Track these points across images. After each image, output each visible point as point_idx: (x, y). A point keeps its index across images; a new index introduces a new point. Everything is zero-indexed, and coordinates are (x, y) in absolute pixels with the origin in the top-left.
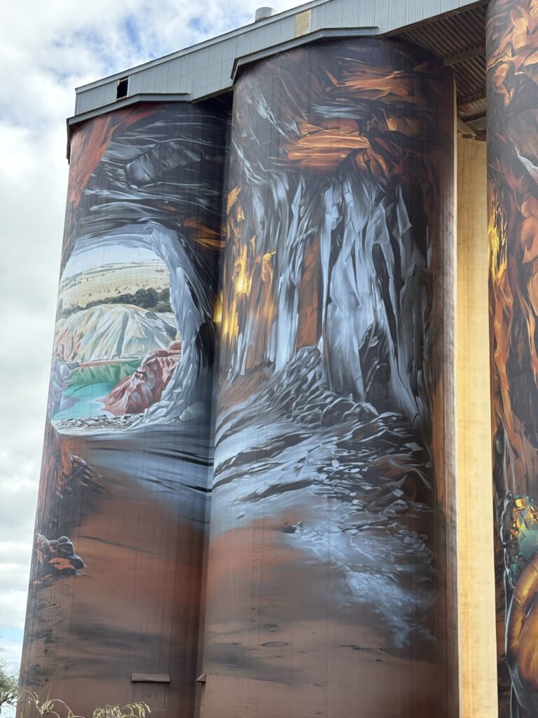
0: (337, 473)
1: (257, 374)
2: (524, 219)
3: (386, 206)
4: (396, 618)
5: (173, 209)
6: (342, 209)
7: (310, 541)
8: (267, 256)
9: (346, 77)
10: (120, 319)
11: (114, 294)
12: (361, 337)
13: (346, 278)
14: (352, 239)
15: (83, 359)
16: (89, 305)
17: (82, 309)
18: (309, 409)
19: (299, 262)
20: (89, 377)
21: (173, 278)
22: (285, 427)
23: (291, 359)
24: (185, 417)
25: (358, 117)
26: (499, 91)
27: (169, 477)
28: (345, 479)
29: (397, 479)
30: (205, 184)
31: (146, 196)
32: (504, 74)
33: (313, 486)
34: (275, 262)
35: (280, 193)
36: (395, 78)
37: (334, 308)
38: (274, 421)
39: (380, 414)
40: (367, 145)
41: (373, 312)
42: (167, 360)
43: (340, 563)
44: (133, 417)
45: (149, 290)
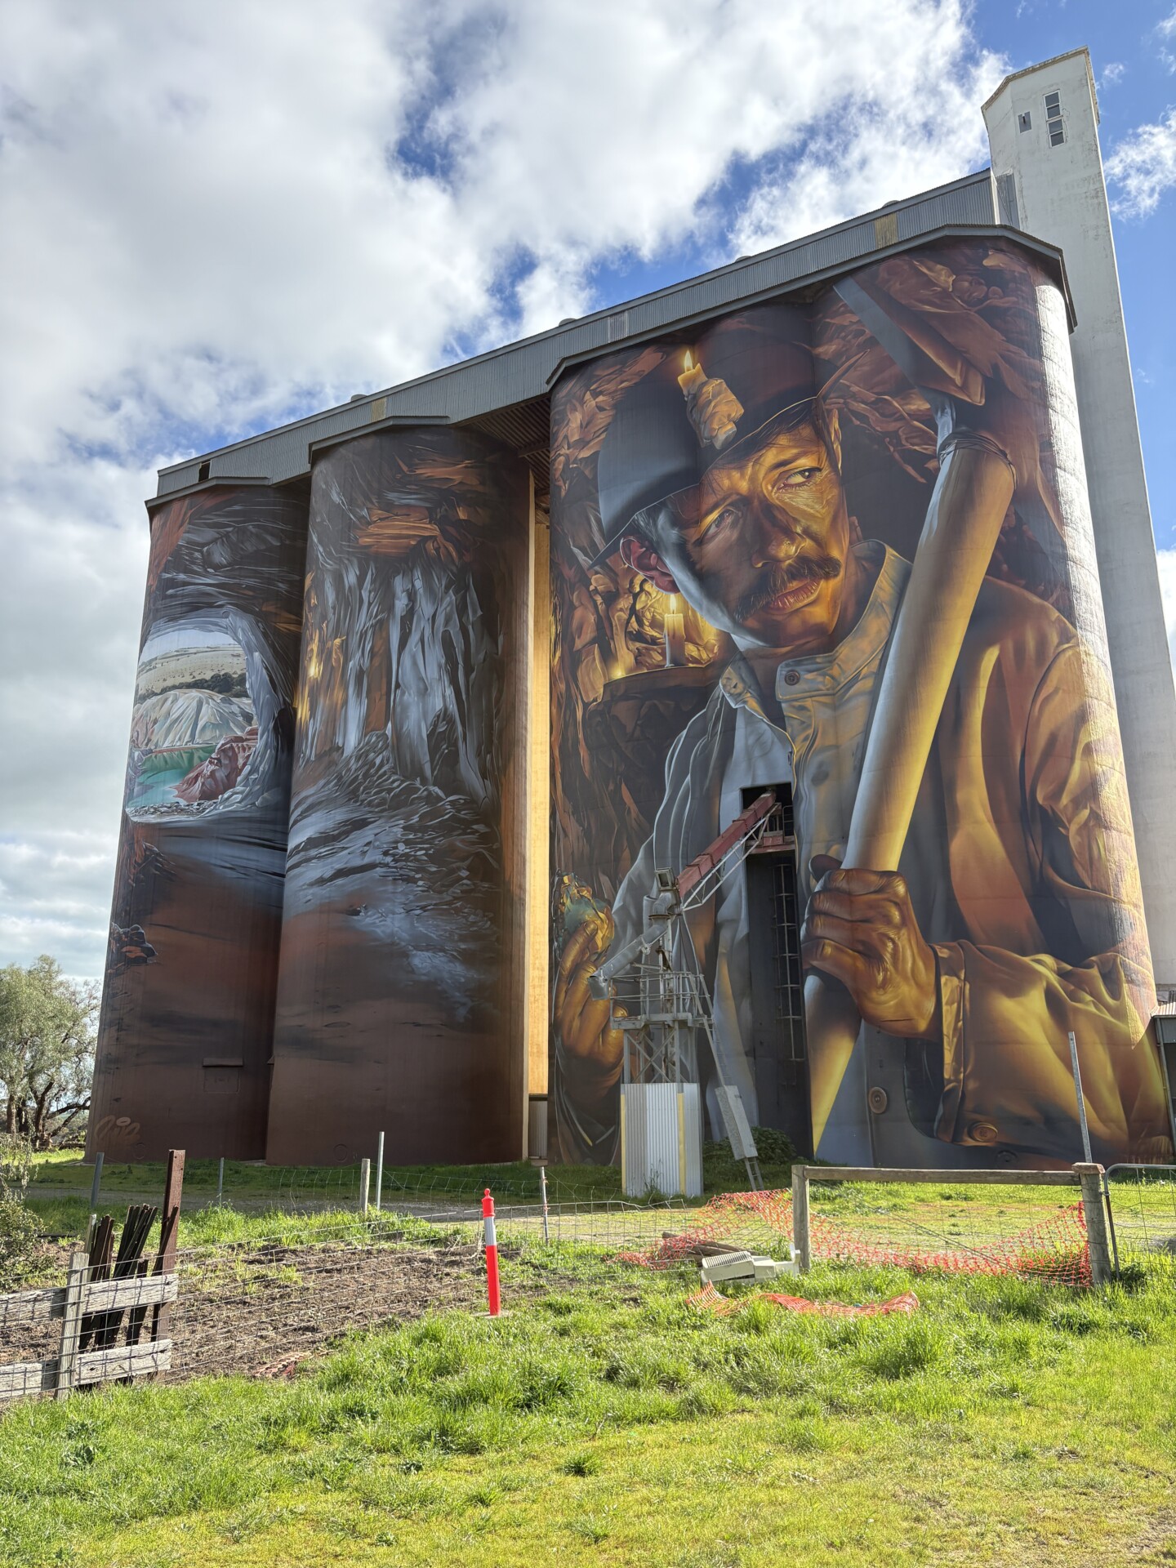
0: (402, 855)
1: (326, 760)
2: (576, 608)
3: (456, 593)
4: (457, 994)
5: (251, 593)
6: (412, 596)
7: (374, 923)
8: (338, 641)
9: (417, 465)
10: (195, 704)
11: (188, 679)
12: (429, 722)
13: (415, 664)
14: (421, 626)
15: (156, 745)
16: (164, 691)
17: (156, 694)
18: (375, 794)
19: (368, 648)
20: (162, 763)
21: (250, 662)
22: (352, 811)
23: (359, 744)
24: (262, 803)
25: (428, 505)
26: (557, 483)
27: (244, 863)
28: (411, 861)
29: (463, 859)
30: (285, 569)
31: (223, 580)
32: (561, 467)
33: (378, 869)
34: (344, 646)
35: (351, 578)
36: (466, 467)
37: (403, 693)
38: (341, 806)
39: (447, 797)
40: (437, 533)
41: (441, 698)
42: (243, 746)
43: (403, 944)
44: (207, 803)
45: (225, 674)
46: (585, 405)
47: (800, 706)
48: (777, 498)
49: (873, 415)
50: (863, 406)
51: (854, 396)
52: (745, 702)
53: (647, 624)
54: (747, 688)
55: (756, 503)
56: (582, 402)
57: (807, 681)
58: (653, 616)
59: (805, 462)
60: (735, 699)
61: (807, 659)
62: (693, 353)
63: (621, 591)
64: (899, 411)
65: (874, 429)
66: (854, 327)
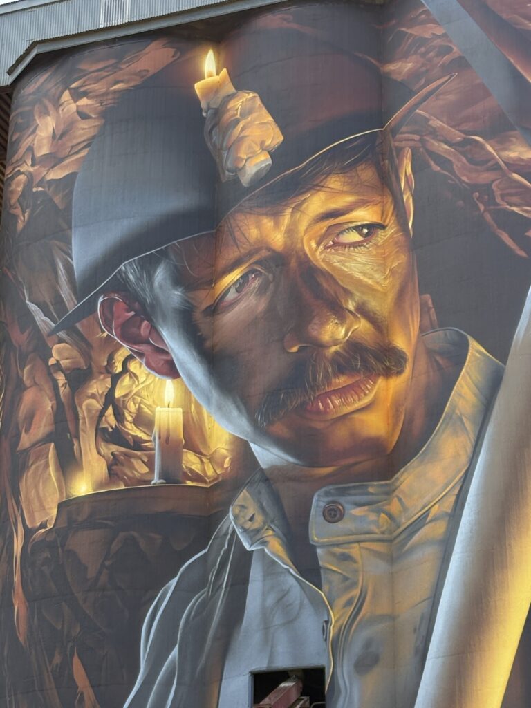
2: (25, 388)
26: (12, 211)
32: (20, 189)
46: (61, 108)
47: (343, 554)
48: (323, 261)
49: (459, 160)
50: (446, 147)
51: (434, 133)
52: (265, 543)
53: (129, 418)
54: (268, 522)
55: (293, 263)
56: (57, 104)
57: (355, 518)
58: (139, 410)
59: (364, 215)
60: (251, 538)
61: (354, 487)
62: (217, 54)
63: (95, 369)
64: (494, 158)
65: (460, 179)
66: (438, 42)
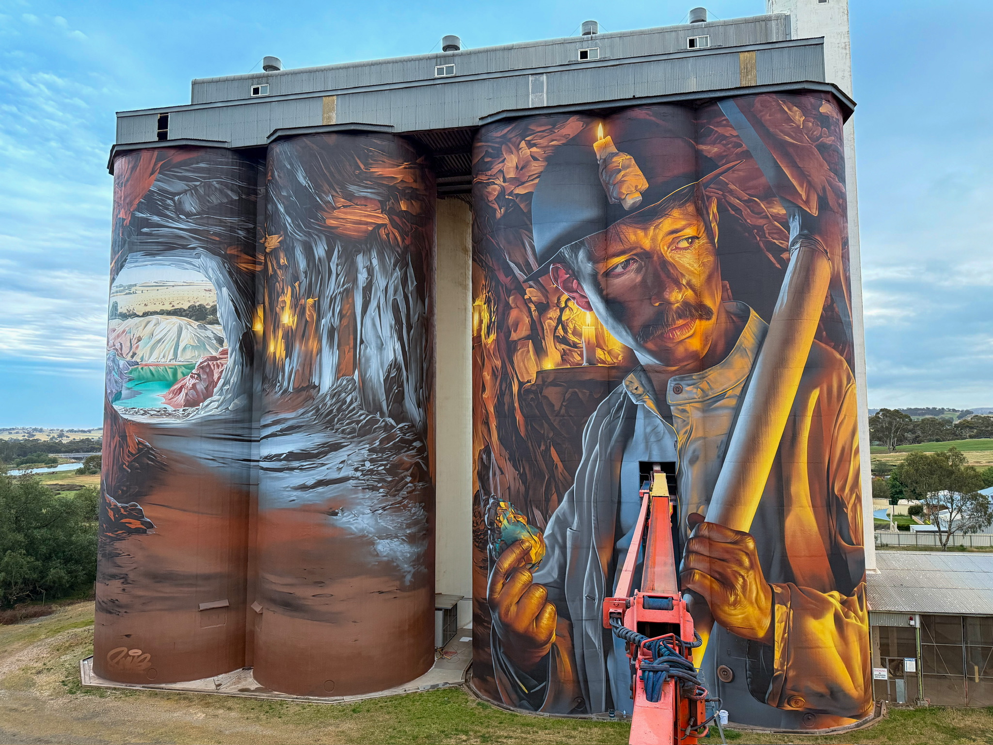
0: (368, 471)
1: (304, 394)
2: (511, 308)
3: (401, 270)
4: (406, 566)
5: (217, 239)
6: (370, 271)
7: (349, 521)
8: (310, 301)
9: (371, 164)
10: (175, 329)
11: (169, 308)
12: (385, 370)
13: (374, 325)
14: (378, 295)
15: (142, 359)
16: (145, 314)
17: (138, 316)
18: (348, 424)
19: (337, 310)
20: (149, 374)
21: (220, 296)
22: (329, 437)
23: (333, 385)
24: (233, 408)
25: (380, 199)
26: (491, 205)
27: (222, 455)
28: (375, 475)
29: (407, 470)
30: (243, 218)
31: (194, 226)
32: (496, 193)
33: (351, 481)
34: (317, 306)
35: (320, 251)
36: (405, 168)
37: (366, 348)
38: (320, 431)
39: (397, 425)
40: (387, 221)
41: (392, 350)
42: (217, 363)
43: (370, 535)
44: (190, 410)
45: (200, 305)
46: (520, 151)
47: (683, 409)
48: (671, 257)
49: (746, 210)
50: (738, 201)
51: (731, 192)
52: (644, 402)
53: (570, 332)
54: (646, 392)
55: (655, 258)
56: (518, 148)
57: (687, 392)
58: (575, 327)
59: (690, 232)
60: (636, 398)
61: (687, 377)
62: (604, 125)
63: (550, 304)
64: (765, 211)
65: (746, 221)
66: (734, 139)
